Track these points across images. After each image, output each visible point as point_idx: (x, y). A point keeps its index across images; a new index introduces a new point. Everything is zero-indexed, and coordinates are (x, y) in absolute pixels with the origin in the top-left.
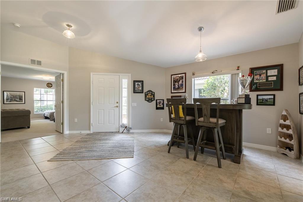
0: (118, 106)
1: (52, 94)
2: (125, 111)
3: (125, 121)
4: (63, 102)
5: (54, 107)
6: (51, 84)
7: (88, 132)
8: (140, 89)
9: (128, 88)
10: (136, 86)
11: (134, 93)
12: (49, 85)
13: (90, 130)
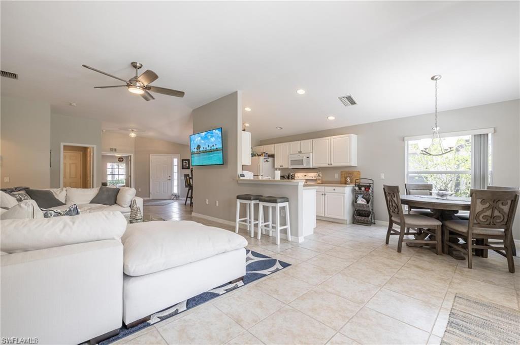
0: (170, 179)
1: (123, 168)
2: (175, 183)
3: (175, 191)
4: (130, 176)
5: (125, 182)
6: (122, 159)
7: (148, 199)
8: (187, 166)
9: (178, 166)
10: (184, 164)
11: (183, 169)
12: (121, 160)
13: (149, 197)
